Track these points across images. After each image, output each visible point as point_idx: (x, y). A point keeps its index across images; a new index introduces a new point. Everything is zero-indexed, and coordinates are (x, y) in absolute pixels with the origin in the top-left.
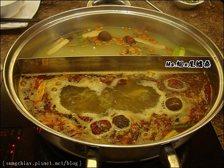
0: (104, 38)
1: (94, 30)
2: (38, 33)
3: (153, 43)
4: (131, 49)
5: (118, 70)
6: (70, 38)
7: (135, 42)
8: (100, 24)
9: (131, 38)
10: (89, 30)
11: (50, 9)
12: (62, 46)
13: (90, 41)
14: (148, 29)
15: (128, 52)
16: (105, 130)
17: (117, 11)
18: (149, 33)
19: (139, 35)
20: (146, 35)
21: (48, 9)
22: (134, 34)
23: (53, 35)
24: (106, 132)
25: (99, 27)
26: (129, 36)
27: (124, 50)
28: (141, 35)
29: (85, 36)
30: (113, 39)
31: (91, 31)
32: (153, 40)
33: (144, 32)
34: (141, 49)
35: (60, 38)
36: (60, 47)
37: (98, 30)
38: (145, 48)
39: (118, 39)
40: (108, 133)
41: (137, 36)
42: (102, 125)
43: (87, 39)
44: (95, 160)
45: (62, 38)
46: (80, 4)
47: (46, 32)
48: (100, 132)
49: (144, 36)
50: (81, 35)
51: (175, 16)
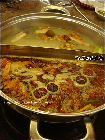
0: (49, 35)
1: (44, 28)
2: (6, 27)
3: (82, 41)
4: (67, 45)
5: (57, 58)
6: (27, 33)
7: (70, 40)
8: (48, 25)
9: (68, 37)
10: (40, 28)
11: (16, 11)
12: (21, 38)
13: (40, 35)
14: (79, 31)
15: (65, 46)
16: (44, 95)
17: (60, 17)
18: (80, 34)
19: (73, 35)
20: (78, 36)
21: (14, 11)
22: (70, 34)
23: (16, 29)
24: (44, 96)
25: (47, 27)
26: (66, 35)
27: (63, 45)
28: (75, 36)
29: (37, 32)
30: (56, 36)
31: (42, 29)
32: (82, 40)
33: (76, 33)
34: (74, 45)
35: (20, 32)
36: (20, 38)
37: (46, 29)
38: (77, 44)
39: (59, 36)
40: (46, 96)
41: (72, 36)
42: (42, 91)
43: (38, 34)
44: (36, 121)
45: (22, 32)
46: (36, 10)
47: (11, 27)
48: (41, 96)
49: (76, 36)
50: (35, 31)
51: (97, 24)
